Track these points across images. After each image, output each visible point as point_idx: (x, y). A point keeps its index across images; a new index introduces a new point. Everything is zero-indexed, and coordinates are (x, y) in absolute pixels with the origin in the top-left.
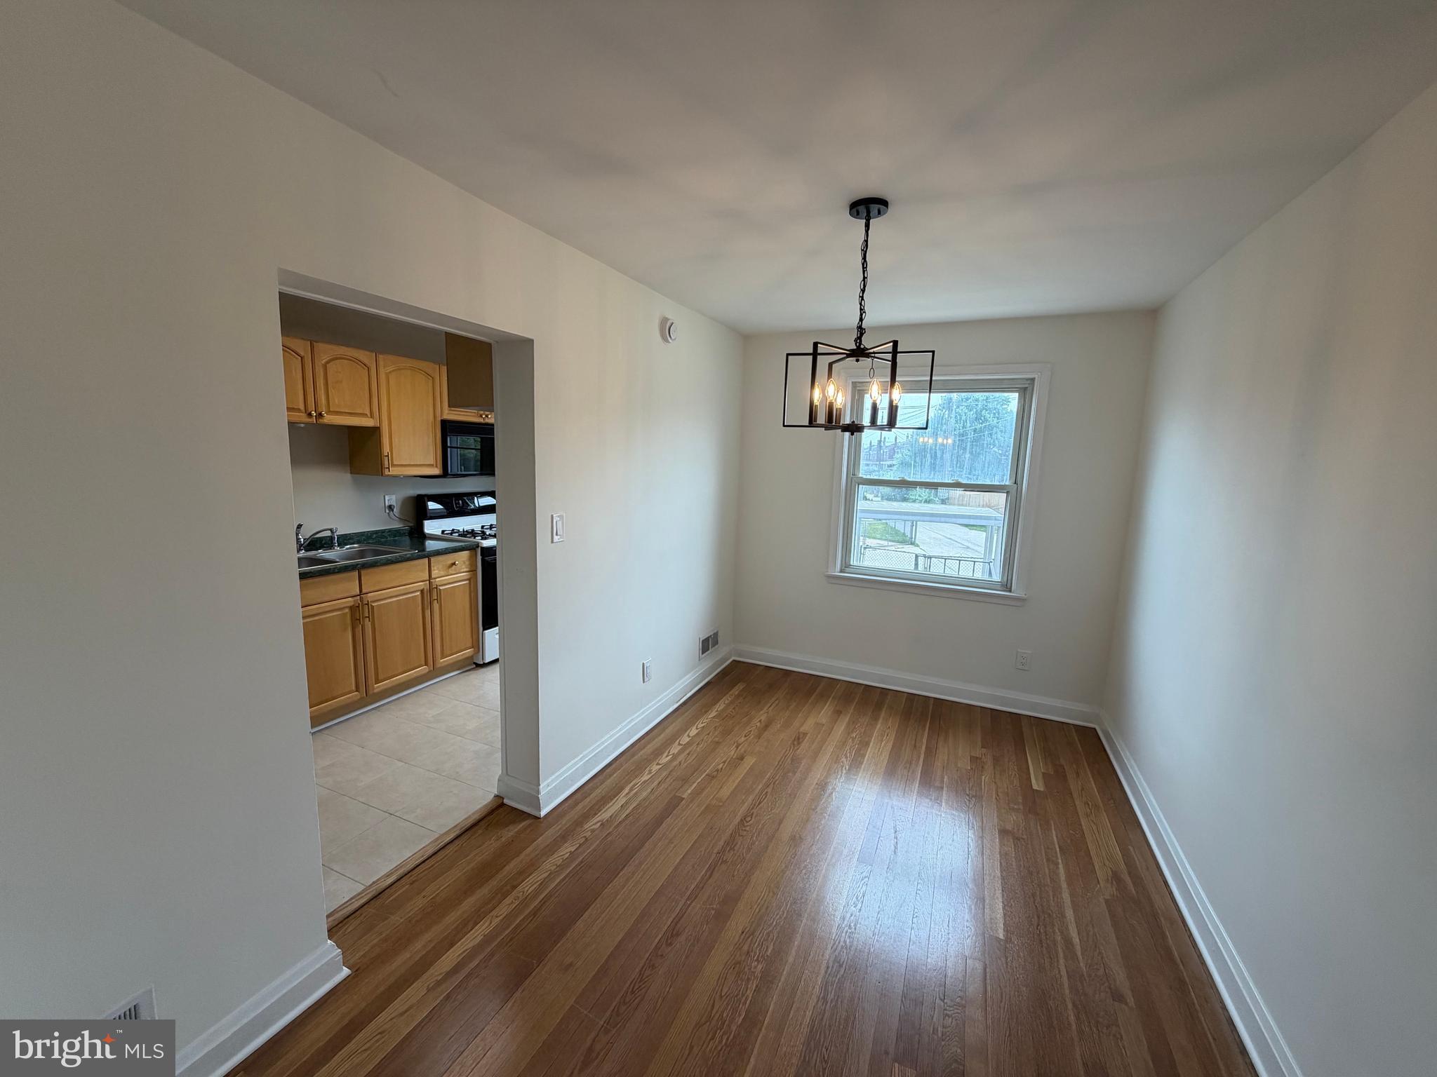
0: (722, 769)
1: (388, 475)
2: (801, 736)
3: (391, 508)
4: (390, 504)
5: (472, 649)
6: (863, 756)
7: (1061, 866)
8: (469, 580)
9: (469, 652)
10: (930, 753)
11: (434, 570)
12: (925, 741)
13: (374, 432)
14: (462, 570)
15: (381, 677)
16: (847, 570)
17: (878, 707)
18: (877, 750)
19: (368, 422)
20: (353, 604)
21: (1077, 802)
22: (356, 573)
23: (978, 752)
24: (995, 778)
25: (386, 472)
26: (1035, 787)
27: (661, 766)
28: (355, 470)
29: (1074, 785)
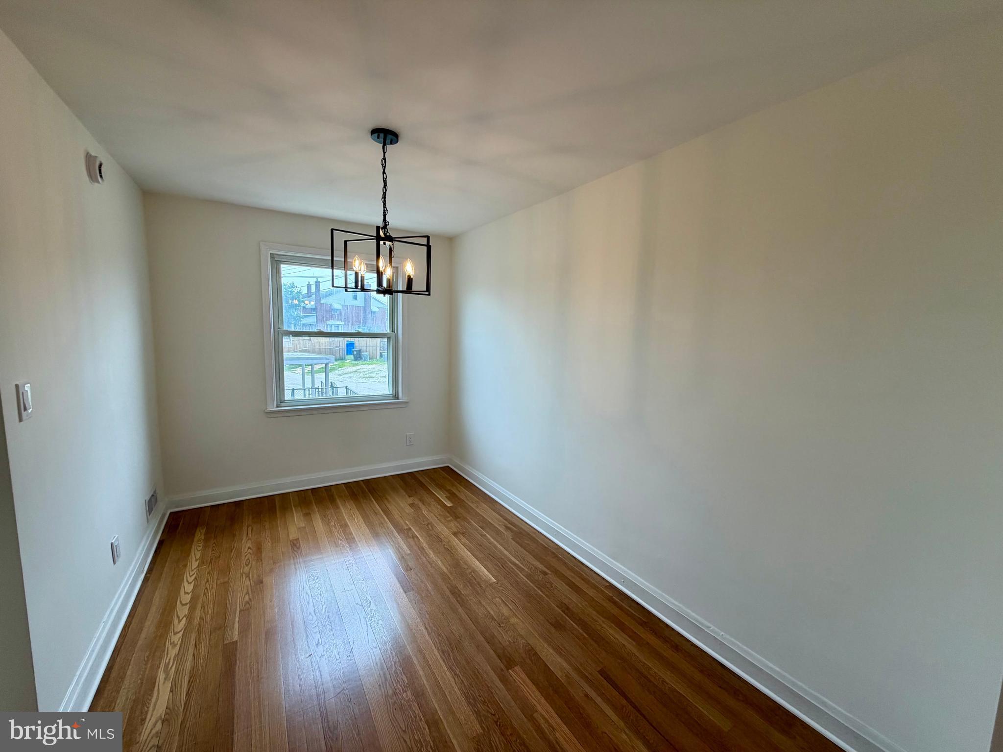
0: (250, 599)
2: (295, 542)
6: (351, 534)
7: (487, 535)
10: (387, 512)
12: (378, 507)
16: (283, 404)
17: (332, 500)
18: (356, 526)
21: (469, 504)
23: (410, 500)
24: (429, 510)
26: (449, 505)
27: (181, 633)
29: (463, 497)
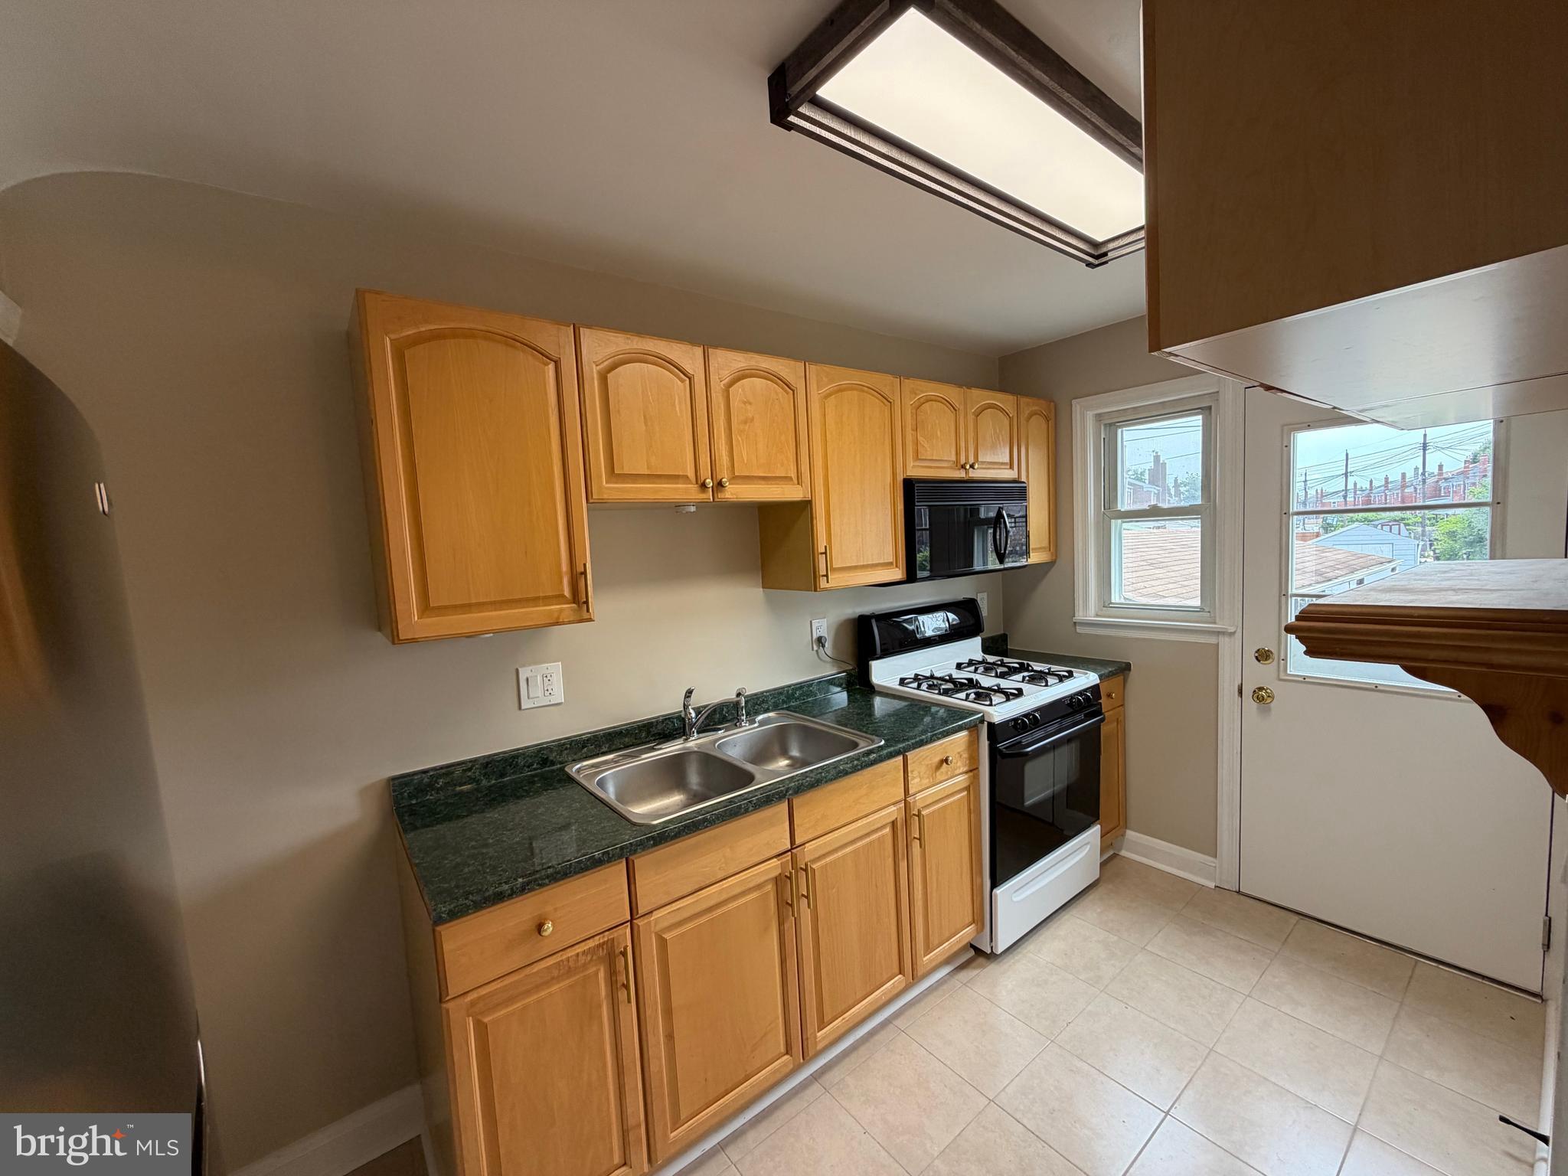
1: (826, 589)
3: (820, 641)
4: (819, 634)
5: (973, 926)
8: (967, 788)
9: (967, 933)
11: (914, 778)
13: (802, 509)
14: (957, 772)
15: (828, 1015)
19: (792, 493)
20: (779, 871)
22: (784, 806)
25: (823, 584)
28: (769, 582)
